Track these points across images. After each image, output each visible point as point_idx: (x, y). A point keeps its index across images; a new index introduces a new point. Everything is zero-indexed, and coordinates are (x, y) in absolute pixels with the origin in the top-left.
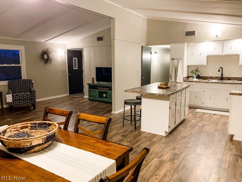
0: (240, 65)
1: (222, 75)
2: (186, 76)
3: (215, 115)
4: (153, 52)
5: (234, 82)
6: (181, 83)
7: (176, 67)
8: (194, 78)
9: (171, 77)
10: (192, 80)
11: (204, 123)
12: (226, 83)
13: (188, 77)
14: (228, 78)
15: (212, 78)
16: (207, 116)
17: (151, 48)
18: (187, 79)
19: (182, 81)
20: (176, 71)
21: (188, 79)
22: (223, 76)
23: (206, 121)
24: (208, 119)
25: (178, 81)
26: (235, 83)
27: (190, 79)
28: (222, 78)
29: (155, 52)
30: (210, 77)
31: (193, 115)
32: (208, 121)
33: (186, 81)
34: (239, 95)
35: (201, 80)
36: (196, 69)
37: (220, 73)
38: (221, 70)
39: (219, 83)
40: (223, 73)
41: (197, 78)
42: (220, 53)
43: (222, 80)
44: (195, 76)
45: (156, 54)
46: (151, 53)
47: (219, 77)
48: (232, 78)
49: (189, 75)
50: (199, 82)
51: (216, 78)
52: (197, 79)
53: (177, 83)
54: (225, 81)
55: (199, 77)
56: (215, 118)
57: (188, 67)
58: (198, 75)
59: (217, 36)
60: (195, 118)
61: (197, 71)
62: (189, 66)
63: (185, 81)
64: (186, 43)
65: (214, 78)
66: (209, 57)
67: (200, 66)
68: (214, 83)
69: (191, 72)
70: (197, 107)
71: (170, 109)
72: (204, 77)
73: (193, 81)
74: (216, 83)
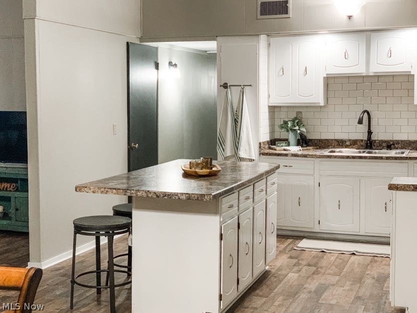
1: (370, 133)
2: (265, 137)
3: (354, 254)
4: (163, 61)
5: (403, 153)
6: (251, 160)
7: (235, 110)
8: (289, 145)
9: (223, 143)
10: (284, 150)
11: (323, 281)
12: (381, 158)
13: (273, 142)
14: (385, 141)
15: (341, 143)
16: (333, 258)
17: (157, 48)
18: (270, 148)
19: (254, 154)
20: (237, 122)
21: (272, 149)
22: (374, 137)
23: (329, 274)
24: (334, 267)
25: (242, 154)
26: (406, 158)
27: (278, 148)
28: (369, 144)
29: (170, 63)
30: (337, 141)
31: (291, 257)
32: (335, 274)
33: (267, 154)
35: (311, 151)
36: (294, 115)
37: (363, 128)
38: (366, 117)
39: (361, 157)
40: (372, 129)
41: (299, 143)
42: (361, 70)
43: (371, 148)
44: (292, 138)
45: (172, 68)
46: (157, 66)
47: (362, 140)
48: (398, 142)
49: (277, 136)
50: (305, 156)
51: (354, 143)
52: (299, 148)
53: (241, 159)
54: (377, 153)
55: (303, 141)
56: (353, 263)
57: (273, 109)
58: (301, 135)
59: (350, 17)
60: (296, 269)
61: (298, 121)
62: (275, 107)
63: (263, 154)
64: (263, 38)
65: (348, 143)
66: (330, 82)
67: (307, 107)
68: (348, 157)
69: (282, 127)
70: (302, 234)
71: (221, 239)
72: (320, 140)
73: (286, 155)
74: (354, 157)
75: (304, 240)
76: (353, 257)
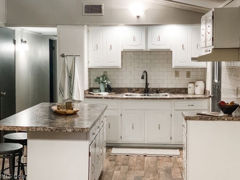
0: (173, 67)
1: (147, 84)
2: (87, 88)
3: (145, 156)
4: (18, 39)
5: (167, 95)
6: (79, 101)
8: (100, 92)
9: (62, 91)
10: (99, 95)
12: (157, 99)
13: (91, 90)
14: (155, 89)
15: (130, 90)
16: (135, 159)
17: (14, 31)
18: (89, 94)
19: (82, 98)
20: (71, 78)
21: (91, 94)
22: (149, 87)
23: (138, 170)
24: (138, 165)
25: (75, 98)
27: (94, 94)
28: (146, 90)
29: (22, 40)
30: (128, 88)
31: (111, 161)
33: (89, 97)
34: (199, 120)
35: (114, 95)
36: (102, 74)
37: (144, 81)
38: (145, 76)
39: (145, 99)
40: (148, 82)
41: (106, 91)
42: (142, 47)
43: (148, 93)
44: (102, 87)
45: (23, 44)
46: (14, 42)
47: (142, 88)
48: (162, 89)
49: (92, 87)
50: (113, 98)
51: (137, 90)
52: (107, 93)
53: (74, 101)
54: (152, 96)
55: (109, 89)
58: (108, 85)
59: (138, 17)
60: (117, 168)
61: (105, 77)
62: (91, 69)
63: (87, 97)
65: (134, 90)
66: (124, 53)
67: (110, 69)
68: (138, 99)
69: (96, 81)
72: (118, 88)
73: (101, 98)
74: (141, 99)
75: (113, 149)
76: (146, 158)
